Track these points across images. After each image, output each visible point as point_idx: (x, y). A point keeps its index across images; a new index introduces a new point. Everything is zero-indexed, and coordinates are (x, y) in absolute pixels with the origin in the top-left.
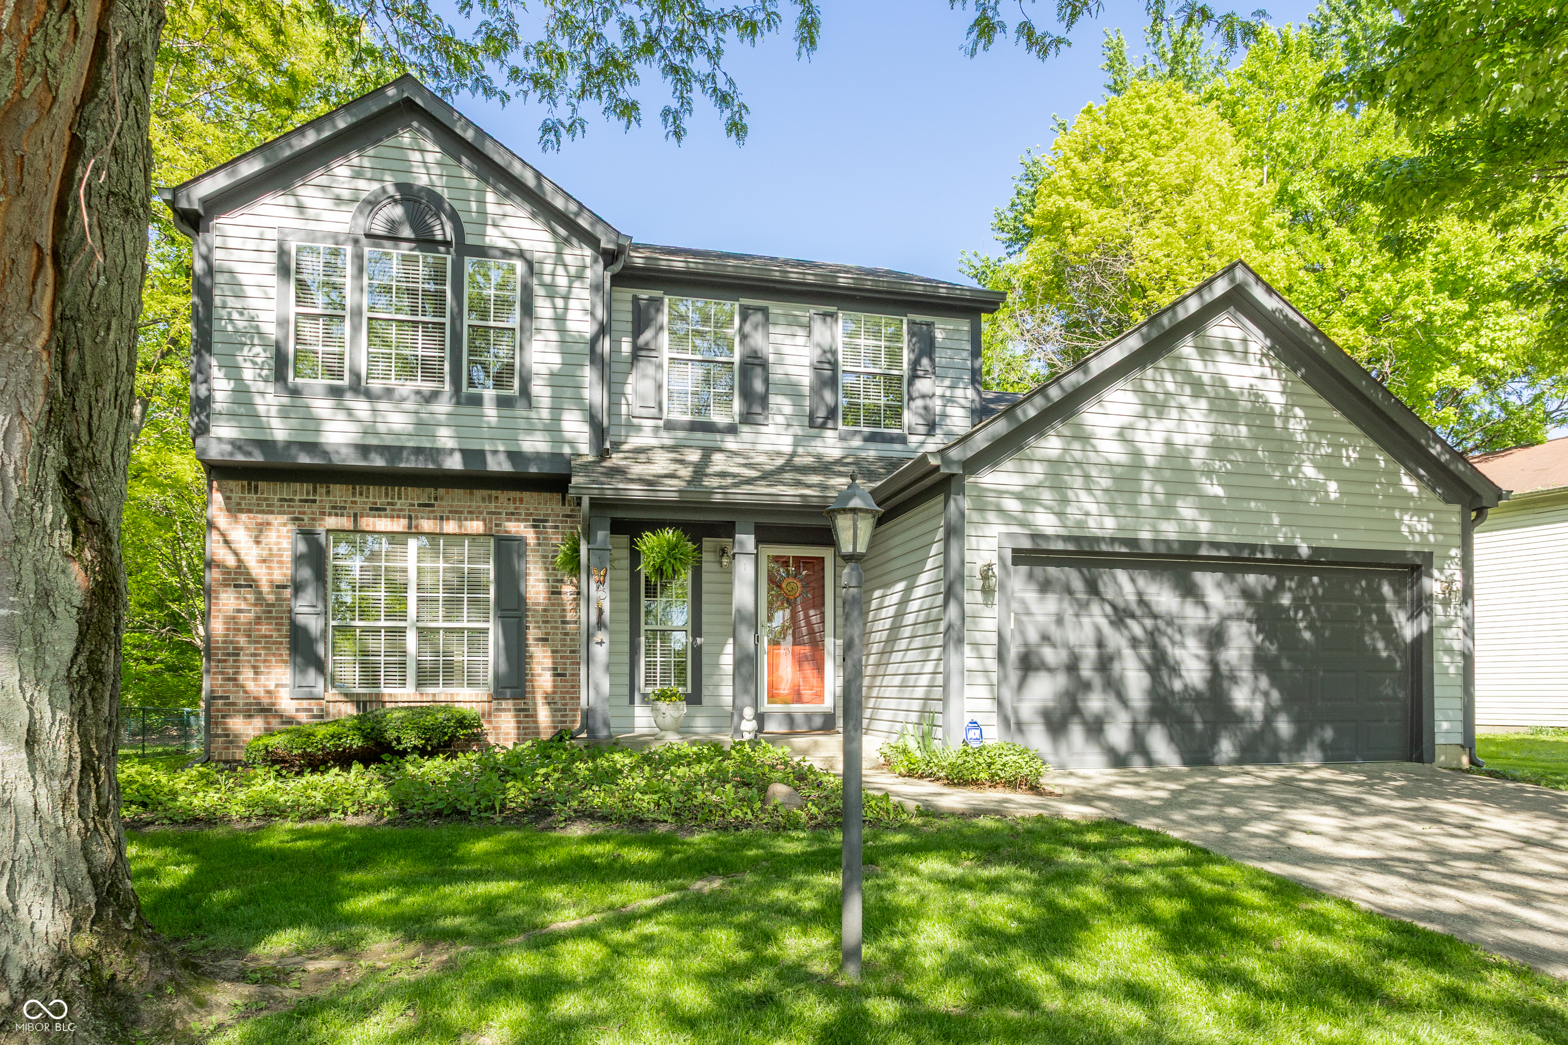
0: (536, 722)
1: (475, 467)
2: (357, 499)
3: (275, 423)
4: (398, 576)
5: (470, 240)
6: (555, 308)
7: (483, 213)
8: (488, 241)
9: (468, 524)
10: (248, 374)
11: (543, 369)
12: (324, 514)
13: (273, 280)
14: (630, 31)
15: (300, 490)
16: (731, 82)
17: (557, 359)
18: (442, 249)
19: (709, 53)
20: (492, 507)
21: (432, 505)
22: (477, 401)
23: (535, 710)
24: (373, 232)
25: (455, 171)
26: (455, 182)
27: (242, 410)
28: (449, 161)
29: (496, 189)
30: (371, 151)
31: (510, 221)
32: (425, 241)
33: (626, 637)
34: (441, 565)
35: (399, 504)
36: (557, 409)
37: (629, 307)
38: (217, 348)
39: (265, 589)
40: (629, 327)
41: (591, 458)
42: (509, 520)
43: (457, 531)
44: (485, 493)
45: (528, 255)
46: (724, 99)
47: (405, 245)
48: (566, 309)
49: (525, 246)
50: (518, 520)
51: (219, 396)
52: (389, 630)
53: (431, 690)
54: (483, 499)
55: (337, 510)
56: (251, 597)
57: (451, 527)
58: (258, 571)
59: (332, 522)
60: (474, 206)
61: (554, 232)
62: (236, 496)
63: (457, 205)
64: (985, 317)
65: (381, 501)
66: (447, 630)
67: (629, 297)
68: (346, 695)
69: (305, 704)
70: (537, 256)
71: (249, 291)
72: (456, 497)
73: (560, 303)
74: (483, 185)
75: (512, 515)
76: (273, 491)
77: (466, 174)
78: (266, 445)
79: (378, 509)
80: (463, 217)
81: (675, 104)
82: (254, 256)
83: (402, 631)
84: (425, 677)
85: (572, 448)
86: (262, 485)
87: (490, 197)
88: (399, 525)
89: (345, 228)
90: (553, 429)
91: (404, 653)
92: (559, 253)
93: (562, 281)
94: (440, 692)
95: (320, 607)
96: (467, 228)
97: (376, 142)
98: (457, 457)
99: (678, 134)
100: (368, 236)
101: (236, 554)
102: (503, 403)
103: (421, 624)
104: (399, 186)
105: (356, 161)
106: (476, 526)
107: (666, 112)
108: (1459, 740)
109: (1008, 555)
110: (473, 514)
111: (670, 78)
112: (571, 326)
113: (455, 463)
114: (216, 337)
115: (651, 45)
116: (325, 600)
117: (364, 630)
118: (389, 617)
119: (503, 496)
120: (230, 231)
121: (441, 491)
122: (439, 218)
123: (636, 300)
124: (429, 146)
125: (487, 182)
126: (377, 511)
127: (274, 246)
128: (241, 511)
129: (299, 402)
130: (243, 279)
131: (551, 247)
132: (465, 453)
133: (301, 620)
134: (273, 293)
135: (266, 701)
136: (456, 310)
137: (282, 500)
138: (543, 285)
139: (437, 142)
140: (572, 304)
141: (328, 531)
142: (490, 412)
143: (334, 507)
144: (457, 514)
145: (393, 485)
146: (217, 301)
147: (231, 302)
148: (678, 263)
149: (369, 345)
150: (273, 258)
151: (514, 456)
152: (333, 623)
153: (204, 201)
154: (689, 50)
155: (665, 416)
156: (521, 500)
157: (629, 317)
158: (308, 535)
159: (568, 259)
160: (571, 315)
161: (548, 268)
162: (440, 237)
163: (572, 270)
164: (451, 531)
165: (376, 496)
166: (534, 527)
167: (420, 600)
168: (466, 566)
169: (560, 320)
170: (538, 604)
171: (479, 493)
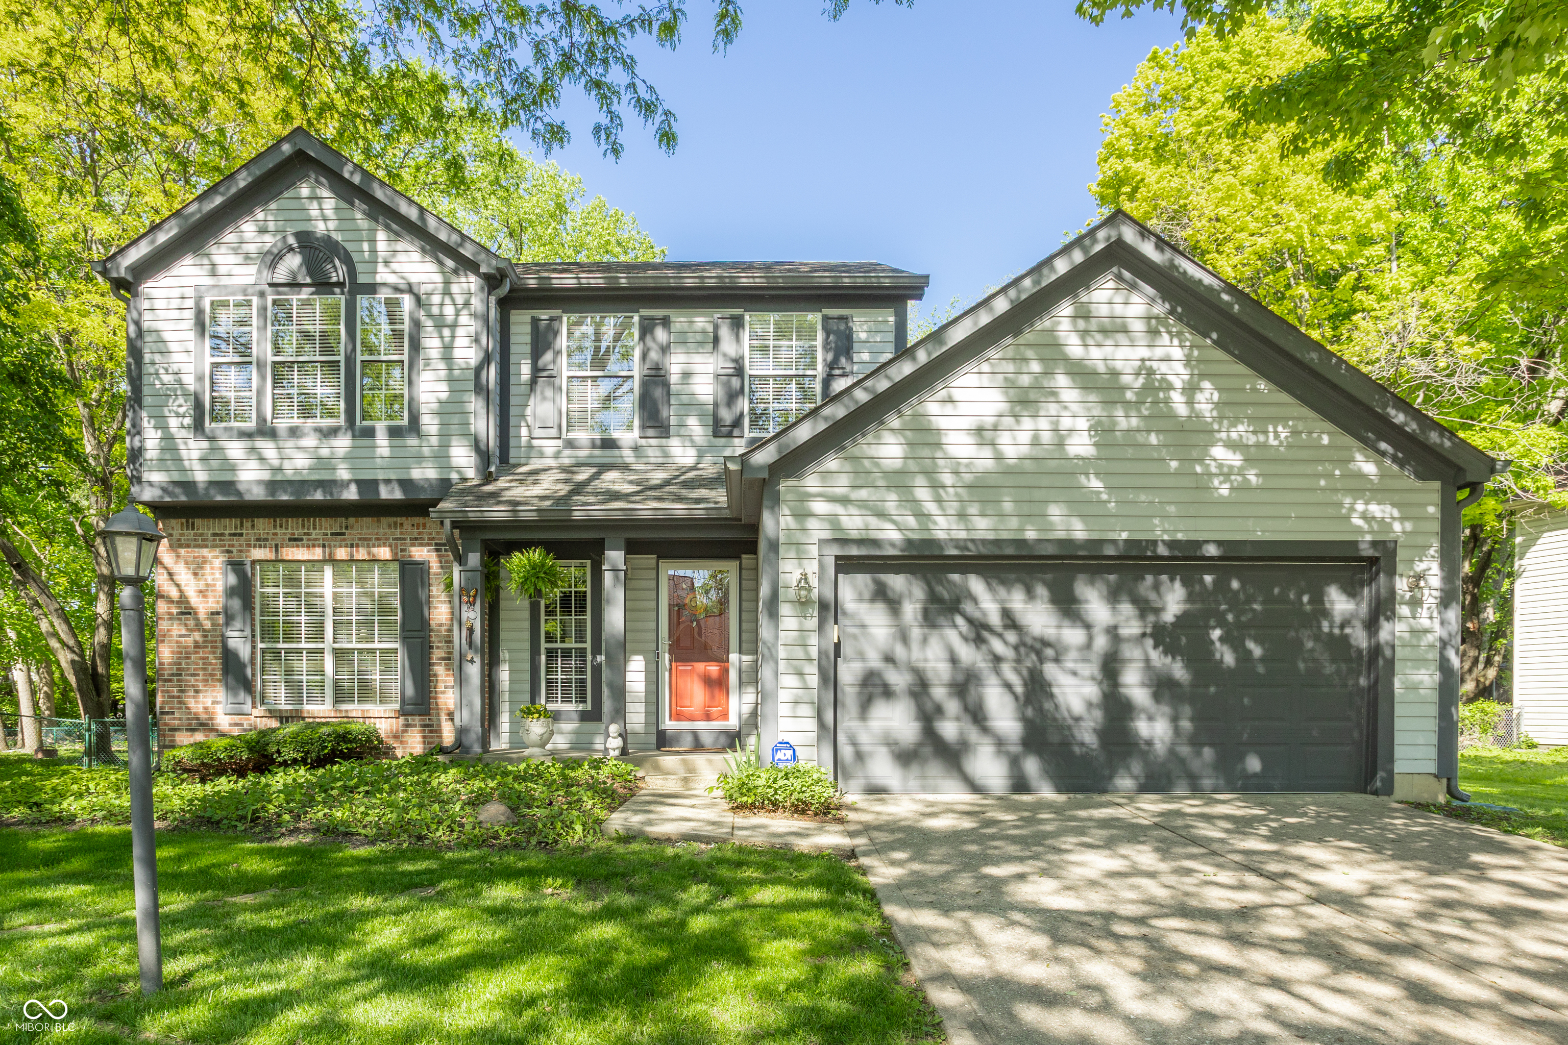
0: (440, 737)
1: (369, 497)
2: (278, 531)
3: (196, 465)
4: (318, 601)
5: (362, 279)
6: (442, 337)
7: (373, 251)
8: (379, 279)
9: (375, 550)
10: (173, 422)
11: (432, 398)
12: (249, 546)
13: (191, 335)
14: (540, 53)
15: (229, 525)
16: (651, 89)
17: (444, 387)
18: (337, 290)
19: (624, 63)
20: (398, 533)
21: (343, 534)
22: (369, 433)
23: (439, 725)
24: (275, 281)
25: (347, 214)
26: (347, 225)
27: (168, 456)
28: (343, 205)
29: (388, 228)
30: (273, 206)
31: (401, 257)
32: (323, 285)
33: (527, 656)
34: (354, 590)
35: (314, 533)
36: (445, 436)
37: (528, 328)
38: (147, 400)
39: (202, 615)
40: (528, 349)
41: (476, 482)
42: (413, 545)
43: (366, 557)
44: (392, 520)
45: (415, 290)
46: (647, 108)
47: (305, 290)
48: (453, 337)
49: (414, 279)
50: (421, 545)
51: (149, 444)
52: (310, 651)
53: (344, 707)
54: (390, 526)
55: (261, 542)
56: (191, 623)
57: (361, 554)
58: (195, 600)
59: (258, 554)
60: (366, 246)
61: (441, 263)
62: (176, 533)
63: (349, 247)
64: (911, 304)
65: (298, 532)
66: (361, 651)
67: (528, 319)
68: (270, 711)
69: (236, 719)
70: (424, 289)
71: (173, 347)
72: (363, 526)
73: (446, 332)
74: (373, 224)
75: (417, 541)
76: (207, 527)
77: (359, 215)
78: (188, 486)
79: (296, 540)
80: (355, 257)
81: (604, 120)
82: (175, 314)
83: (321, 651)
84: (341, 695)
85: (459, 472)
86: (198, 522)
87: (381, 235)
88: (317, 553)
89: (251, 280)
90: (442, 457)
91: (322, 672)
92: (447, 283)
93: (449, 310)
94: (354, 708)
95: (248, 632)
96: (359, 268)
97: (276, 196)
98: (353, 488)
99: (616, 151)
100: (271, 285)
101: (178, 585)
102: (394, 432)
103: (337, 646)
104: (298, 235)
105: (260, 216)
106: (384, 553)
107: (597, 129)
108: (1432, 768)
109: (830, 562)
110: (381, 541)
111: (594, 93)
112: (458, 353)
113: (351, 494)
114: (146, 390)
115: (567, 62)
116: (253, 625)
117: (288, 651)
118: (309, 640)
119: (407, 522)
120: (155, 293)
121: (352, 520)
122: (332, 262)
123: (535, 321)
124: (325, 193)
125: (377, 221)
126: (295, 541)
127: (190, 303)
128: (181, 546)
129: (215, 445)
130: (167, 336)
131: (438, 278)
132: (360, 483)
133: (232, 643)
134: (191, 346)
135: (203, 716)
136: (350, 347)
137: (214, 535)
138: (430, 316)
139: (332, 189)
140: (460, 332)
141: (254, 562)
142: (382, 441)
143: (258, 540)
144: (366, 541)
145: (309, 517)
146: (147, 358)
147: (158, 358)
148: (568, 281)
149: (274, 388)
150: (190, 314)
151: (406, 484)
152: (260, 645)
153: (133, 269)
154: (605, 62)
155: (564, 436)
156: (424, 526)
157: (528, 339)
158: (236, 566)
159: (455, 289)
160: (459, 342)
161: (436, 299)
162: (334, 279)
163: (460, 300)
164: (360, 557)
165: (294, 526)
166: (437, 550)
167: (335, 623)
168: (376, 590)
169: (448, 349)
170: (441, 625)
171: (385, 521)
